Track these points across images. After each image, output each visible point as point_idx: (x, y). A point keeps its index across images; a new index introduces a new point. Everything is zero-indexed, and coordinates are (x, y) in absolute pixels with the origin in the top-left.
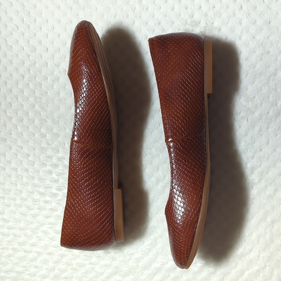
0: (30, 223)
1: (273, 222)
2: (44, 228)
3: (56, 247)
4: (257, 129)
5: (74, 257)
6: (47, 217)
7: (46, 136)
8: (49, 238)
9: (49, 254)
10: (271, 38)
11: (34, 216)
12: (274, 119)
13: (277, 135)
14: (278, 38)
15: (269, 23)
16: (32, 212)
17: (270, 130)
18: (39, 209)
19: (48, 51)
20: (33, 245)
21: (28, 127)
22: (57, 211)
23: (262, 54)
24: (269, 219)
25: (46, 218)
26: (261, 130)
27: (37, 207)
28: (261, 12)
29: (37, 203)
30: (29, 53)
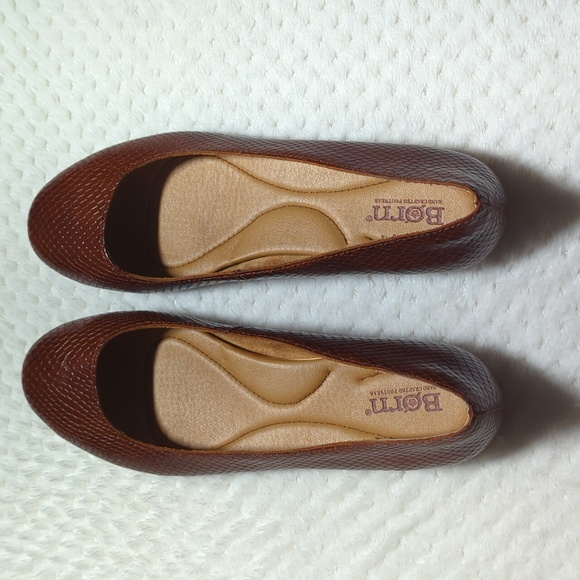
0: (22, 489)
1: (545, 534)
2: (48, 503)
3: (69, 547)
4: (514, 309)
5: (103, 572)
6: (54, 480)
7: (60, 303)
8: (56, 525)
9: (55, 559)
10: (557, 94)
11: (30, 475)
12: (556, 288)
13: (561, 327)
14: (575, 92)
15: (557, 56)
16: (26, 466)
17: (546, 313)
18: (38, 460)
19: (70, 117)
20: (24, 538)
21: (25, 283)
22: (75, 467)
23: (534, 132)
24: (535, 528)
25: (51, 481)
26: (523, 312)
27: (35, 456)
28: (539, 31)
29: (37, 447)
30: (33, 122)
